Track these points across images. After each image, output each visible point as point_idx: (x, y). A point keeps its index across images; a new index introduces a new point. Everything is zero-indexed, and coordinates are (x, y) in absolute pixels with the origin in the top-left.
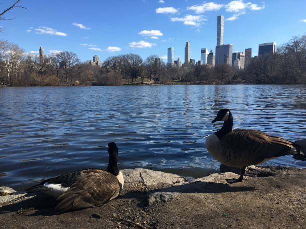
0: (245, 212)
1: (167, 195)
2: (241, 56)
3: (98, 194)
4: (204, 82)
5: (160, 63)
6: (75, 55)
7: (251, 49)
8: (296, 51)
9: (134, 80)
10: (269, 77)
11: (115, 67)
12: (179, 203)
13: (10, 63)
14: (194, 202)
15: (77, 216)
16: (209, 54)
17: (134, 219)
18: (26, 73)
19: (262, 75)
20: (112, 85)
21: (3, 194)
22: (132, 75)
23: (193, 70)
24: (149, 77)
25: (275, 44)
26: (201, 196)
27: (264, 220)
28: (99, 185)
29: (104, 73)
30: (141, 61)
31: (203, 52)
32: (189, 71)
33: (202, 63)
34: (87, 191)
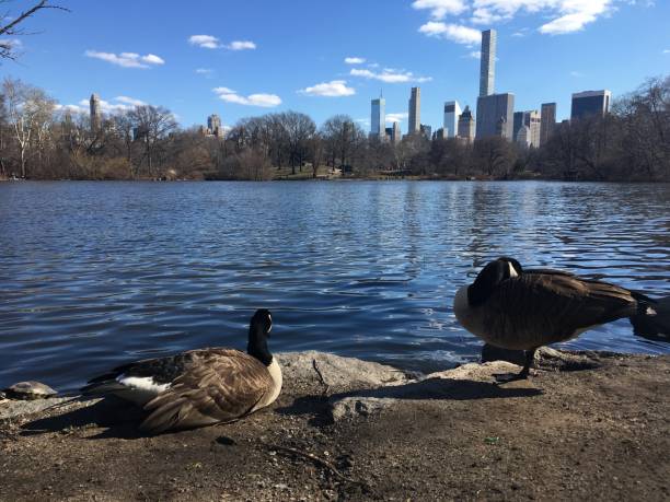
0: (531, 436)
1: (371, 403)
2: (533, 120)
3: (228, 399)
4: (451, 175)
5: (354, 132)
6: (167, 112)
7: (554, 104)
8: (653, 110)
9: (297, 169)
10: (592, 165)
11: (255, 141)
12: (396, 417)
13: (25, 129)
14: (426, 417)
15: (185, 441)
16: (461, 113)
17: (303, 447)
18: (59, 150)
19: (578, 161)
20: (248, 179)
21: (30, 397)
22: (291, 158)
23: (427, 149)
24: (330, 163)
25: (607, 93)
26: (442, 405)
27: (569, 451)
28: (230, 380)
29: (230, 154)
30: (312, 128)
31: (450, 109)
32: (417, 152)
33: (446, 134)
34: (206, 393)
